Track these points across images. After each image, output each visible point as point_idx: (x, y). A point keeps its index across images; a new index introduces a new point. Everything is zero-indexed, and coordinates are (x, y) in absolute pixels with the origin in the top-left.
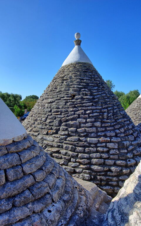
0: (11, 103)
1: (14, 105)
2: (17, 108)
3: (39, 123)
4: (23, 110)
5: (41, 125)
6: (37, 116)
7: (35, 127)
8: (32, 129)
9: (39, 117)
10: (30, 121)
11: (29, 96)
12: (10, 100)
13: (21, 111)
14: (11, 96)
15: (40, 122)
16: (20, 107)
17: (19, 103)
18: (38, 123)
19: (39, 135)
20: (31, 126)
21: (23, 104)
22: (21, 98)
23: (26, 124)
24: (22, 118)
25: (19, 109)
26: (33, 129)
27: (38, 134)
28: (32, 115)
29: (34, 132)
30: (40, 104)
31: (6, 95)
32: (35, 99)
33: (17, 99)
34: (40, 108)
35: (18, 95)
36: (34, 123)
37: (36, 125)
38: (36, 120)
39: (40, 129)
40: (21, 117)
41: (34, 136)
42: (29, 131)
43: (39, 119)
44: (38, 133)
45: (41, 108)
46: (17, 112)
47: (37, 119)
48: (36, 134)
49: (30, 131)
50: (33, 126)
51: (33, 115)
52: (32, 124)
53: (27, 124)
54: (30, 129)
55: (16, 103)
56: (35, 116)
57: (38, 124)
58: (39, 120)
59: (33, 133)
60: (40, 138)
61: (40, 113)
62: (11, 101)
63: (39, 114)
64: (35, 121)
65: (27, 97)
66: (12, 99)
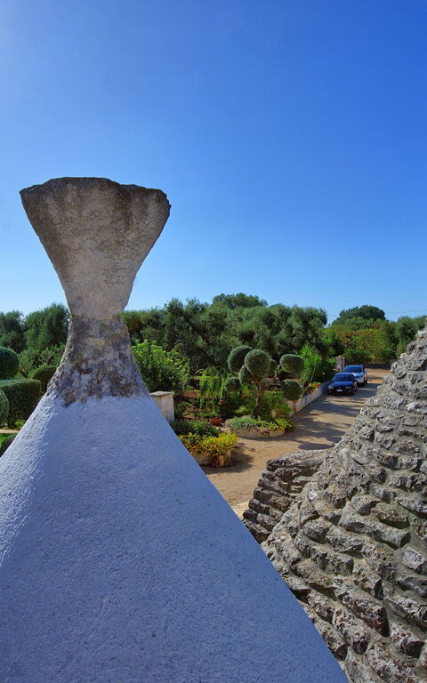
0: (294, 336)
1: (302, 343)
2: (310, 354)
3: (408, 485)
4: (331, 361)
5: (415, 494)
6: (394, 442)
7: (386, 498)
8: (373, 504)
9: (404, 450)
10: (364, 460)
11: (352, 308)
12: (290, 328)
13: (324, 363)
14: (293, 313)
15: (413, 478)
16: (321, 348)
17: (317, 336)
18: (403, 480)
19: (408, 547)
20: (367, 487)
21: (330, 340)
22: (324, 320)
23: (343, 472)
24: (327, 386)
25: (317, 358)
26: (378, 508)
27: (406, 540)
28: (372, 436)
29: (382, 521)
30: (407, 382)
31: (277, 313)
32: (371, 319)
33: (312, 322)
34: (411, 406)
35: (316, 311)
36: (382, 478)
37: (392, 490)
38: (392, 464)
39: (413, 517)
40: (324, 384)
41: (384, 542)
42: (358, 508)
43: (404, 459)
44: (403, 532)
45: (417, 407)
46: (312, 367)
47: (395, 459)
48: (395, 534)
49: (365, 511)
50: (380, 489)
51: (377, 434)
52: (372, 477)
53: (351, 475)
54: (363, 499)
55: (307, 338)
56: (386, 442)
57: (403, 487)
58: (409, 465)
59: (379, 526)
60: (415, 564)
61: (410, 430)
62: (294, 332)
63: (406, 434)
64: (385, 465)
65: (342, 314)
66: (297, 325)
